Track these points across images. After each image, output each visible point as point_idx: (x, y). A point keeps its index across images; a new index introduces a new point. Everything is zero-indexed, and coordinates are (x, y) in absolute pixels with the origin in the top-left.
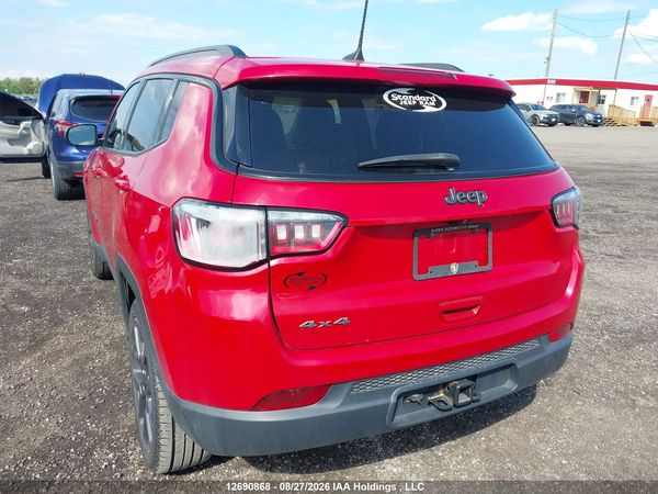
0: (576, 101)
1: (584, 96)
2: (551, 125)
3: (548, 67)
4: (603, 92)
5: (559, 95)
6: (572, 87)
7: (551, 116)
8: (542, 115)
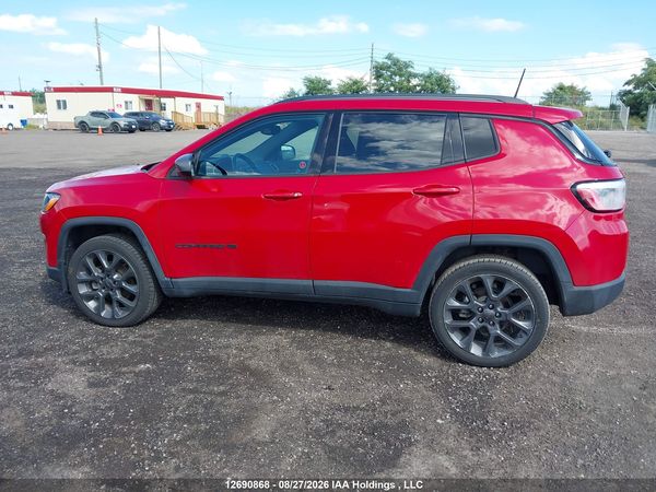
0: (143, 109)
1: (149, 103)
2: (131, 131)
3: (101, 73)
4: (163, 100)
5: (126, 102)
6: (136, 96)
7: (130, 124)
8: (122, 123)
